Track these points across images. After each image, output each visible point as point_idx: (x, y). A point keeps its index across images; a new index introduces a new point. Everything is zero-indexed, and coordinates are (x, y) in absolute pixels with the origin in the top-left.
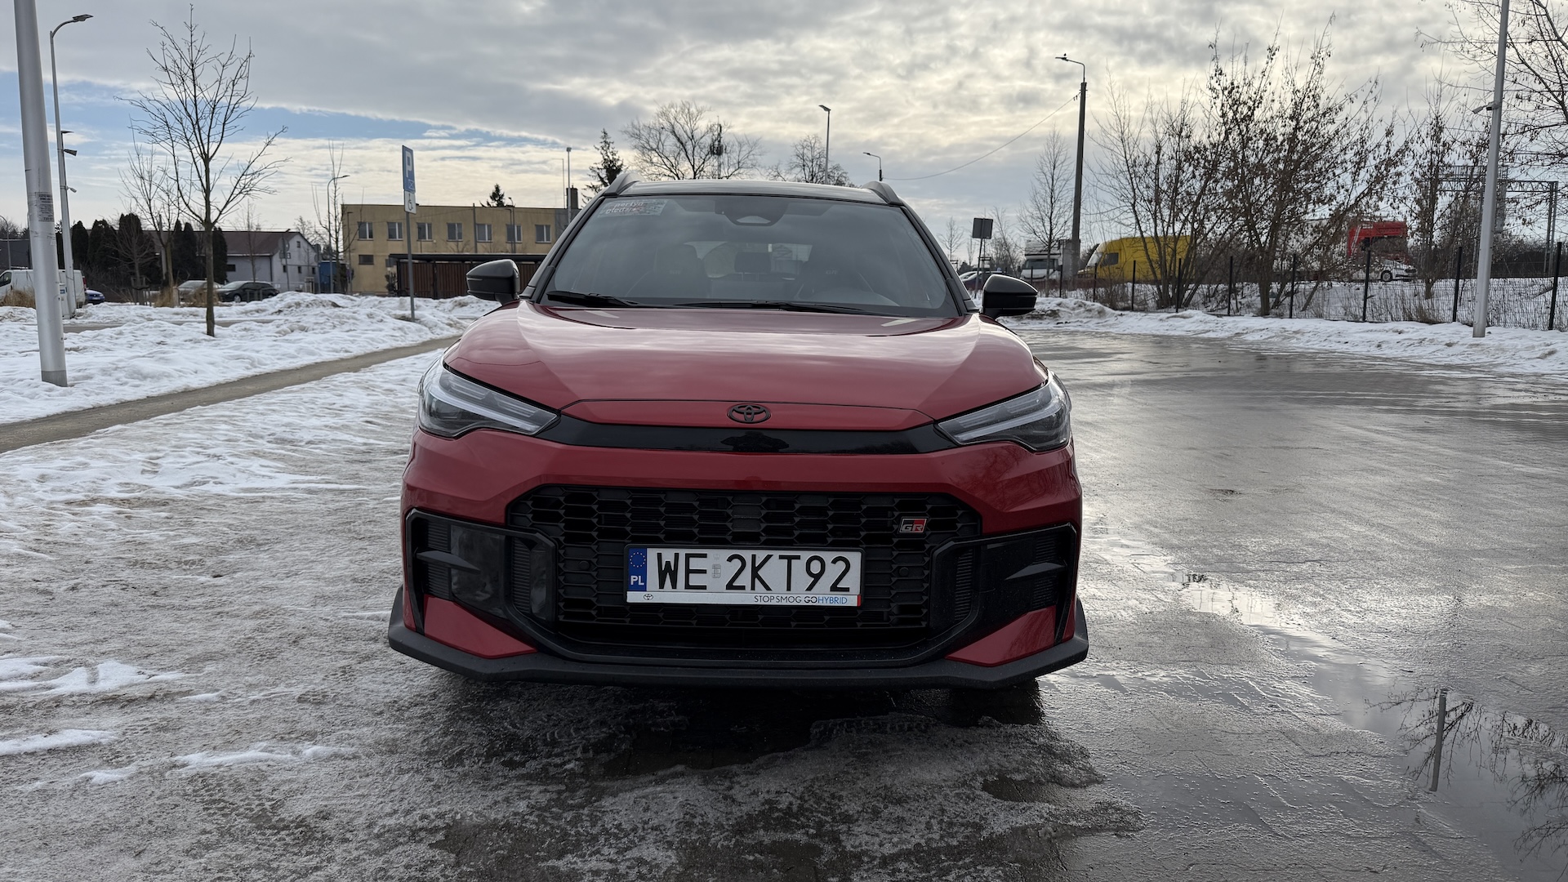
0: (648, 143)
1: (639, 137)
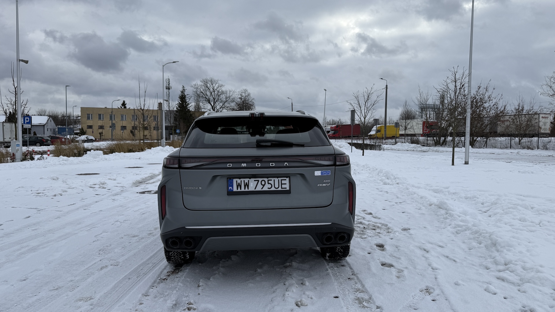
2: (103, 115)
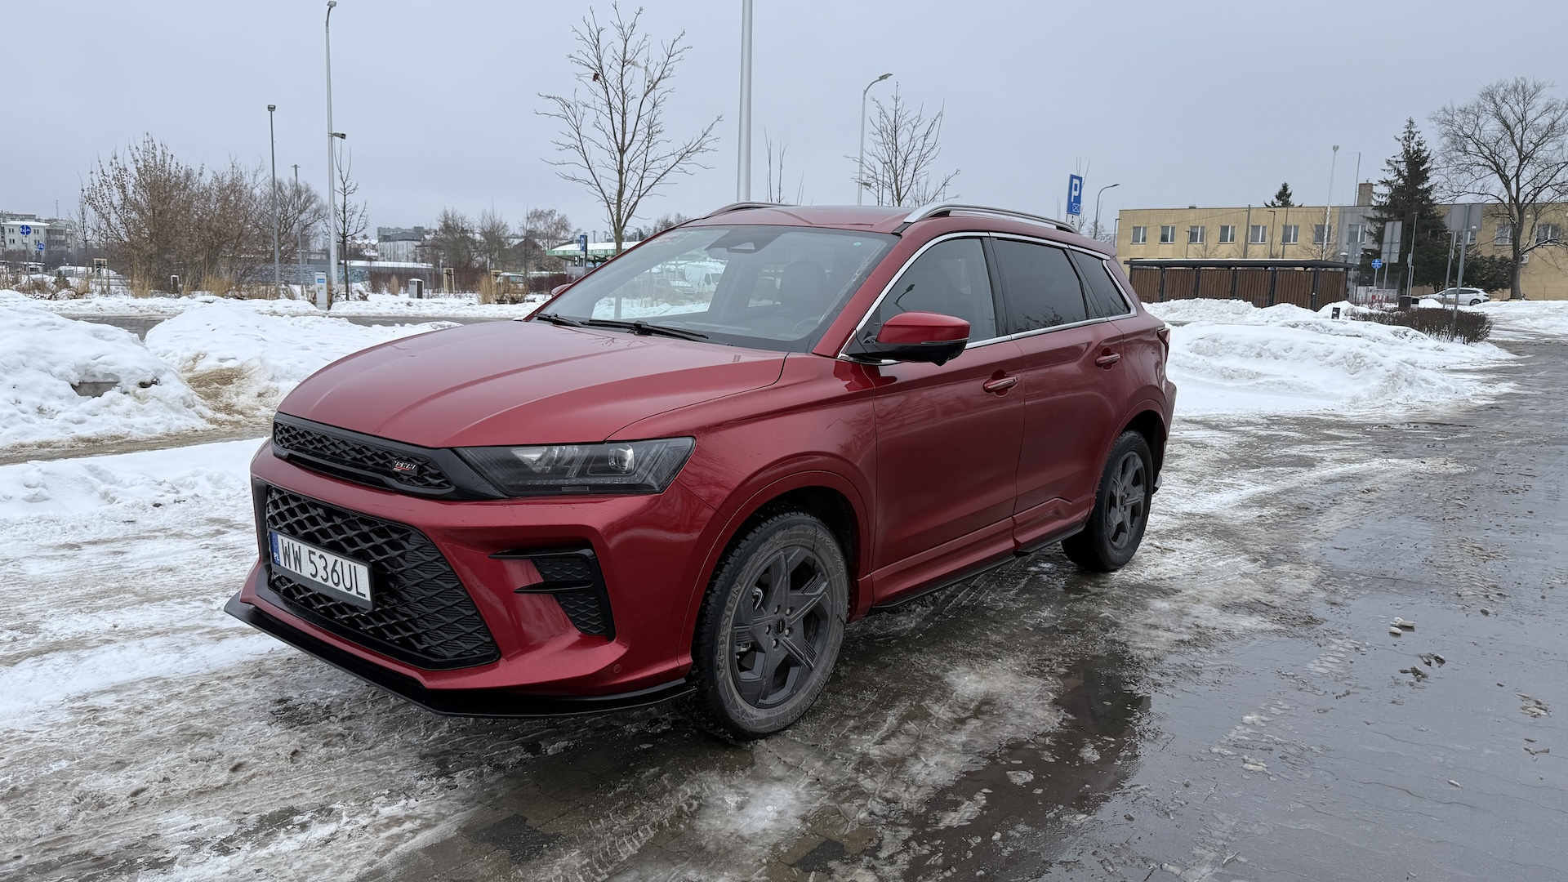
0: (1461, 128)
1: (1452, 123)
2: (1173, 228)
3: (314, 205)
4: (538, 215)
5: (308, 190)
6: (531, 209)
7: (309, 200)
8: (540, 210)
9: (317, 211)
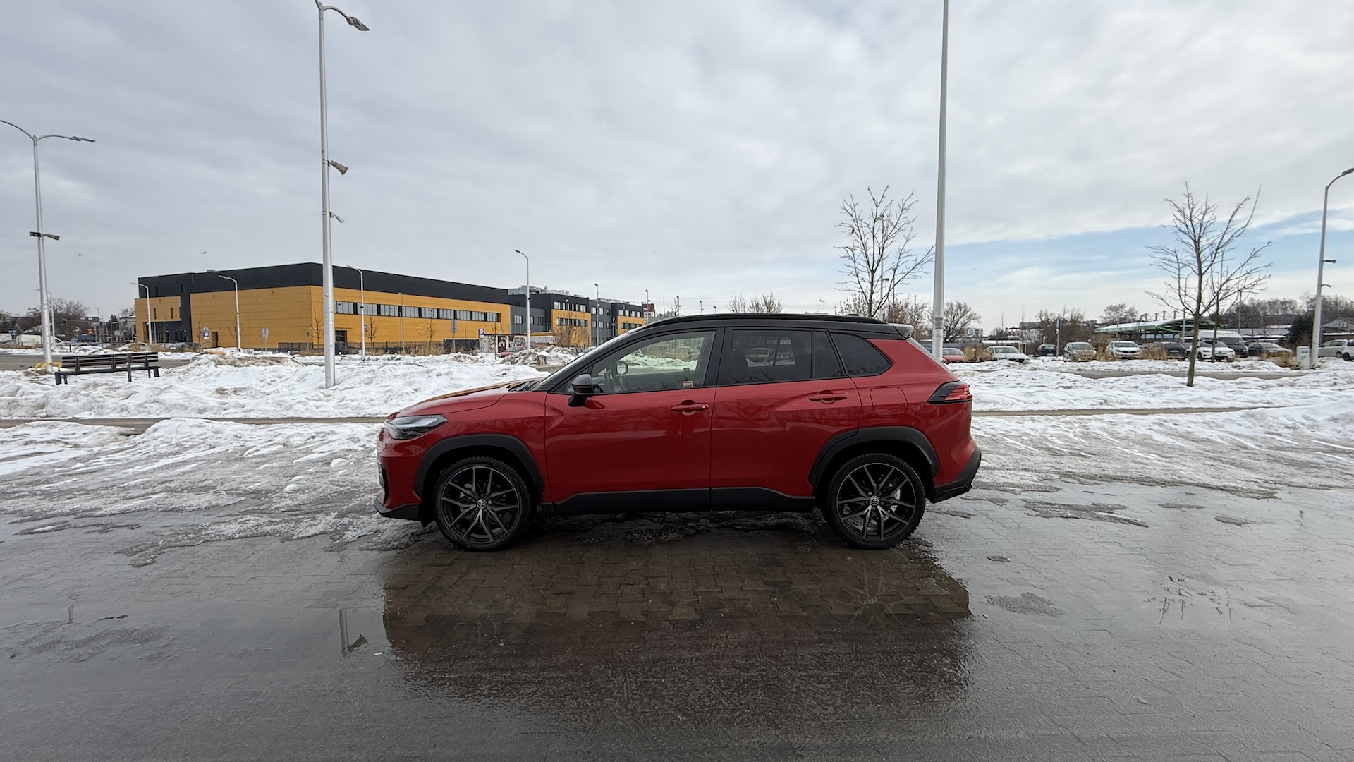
3: (968, 314)
4: (1112, 308)
5: (965, 306)
6: (1109, 305)
7: (966, 311)
8: (1114, 305)
9: (970, 316)
